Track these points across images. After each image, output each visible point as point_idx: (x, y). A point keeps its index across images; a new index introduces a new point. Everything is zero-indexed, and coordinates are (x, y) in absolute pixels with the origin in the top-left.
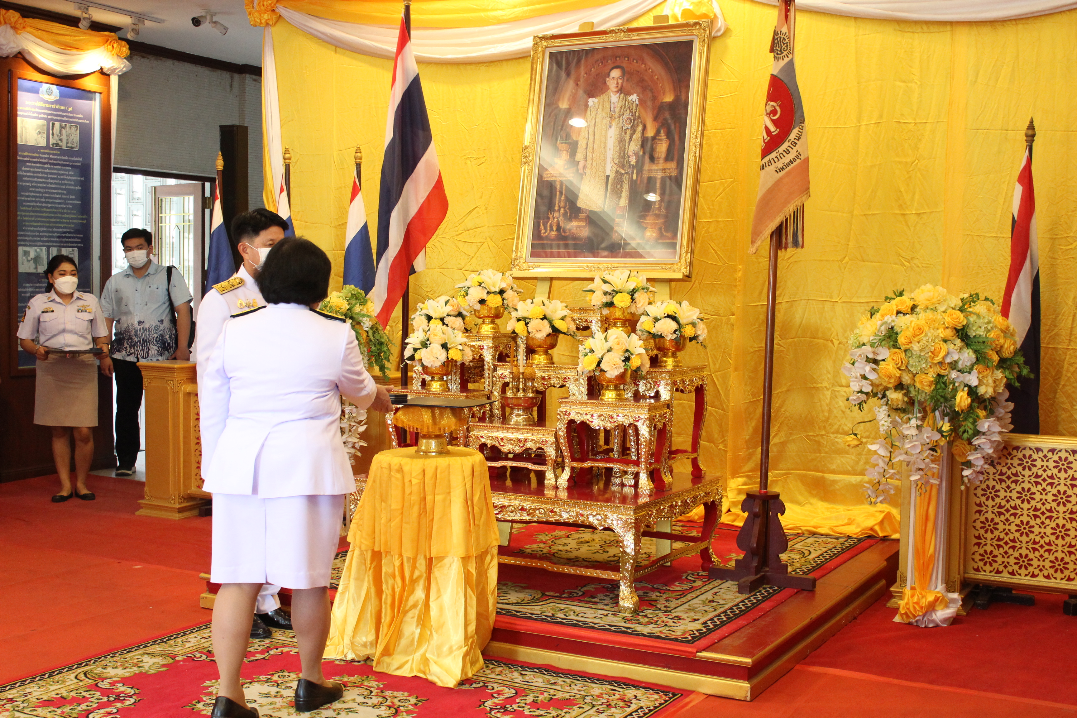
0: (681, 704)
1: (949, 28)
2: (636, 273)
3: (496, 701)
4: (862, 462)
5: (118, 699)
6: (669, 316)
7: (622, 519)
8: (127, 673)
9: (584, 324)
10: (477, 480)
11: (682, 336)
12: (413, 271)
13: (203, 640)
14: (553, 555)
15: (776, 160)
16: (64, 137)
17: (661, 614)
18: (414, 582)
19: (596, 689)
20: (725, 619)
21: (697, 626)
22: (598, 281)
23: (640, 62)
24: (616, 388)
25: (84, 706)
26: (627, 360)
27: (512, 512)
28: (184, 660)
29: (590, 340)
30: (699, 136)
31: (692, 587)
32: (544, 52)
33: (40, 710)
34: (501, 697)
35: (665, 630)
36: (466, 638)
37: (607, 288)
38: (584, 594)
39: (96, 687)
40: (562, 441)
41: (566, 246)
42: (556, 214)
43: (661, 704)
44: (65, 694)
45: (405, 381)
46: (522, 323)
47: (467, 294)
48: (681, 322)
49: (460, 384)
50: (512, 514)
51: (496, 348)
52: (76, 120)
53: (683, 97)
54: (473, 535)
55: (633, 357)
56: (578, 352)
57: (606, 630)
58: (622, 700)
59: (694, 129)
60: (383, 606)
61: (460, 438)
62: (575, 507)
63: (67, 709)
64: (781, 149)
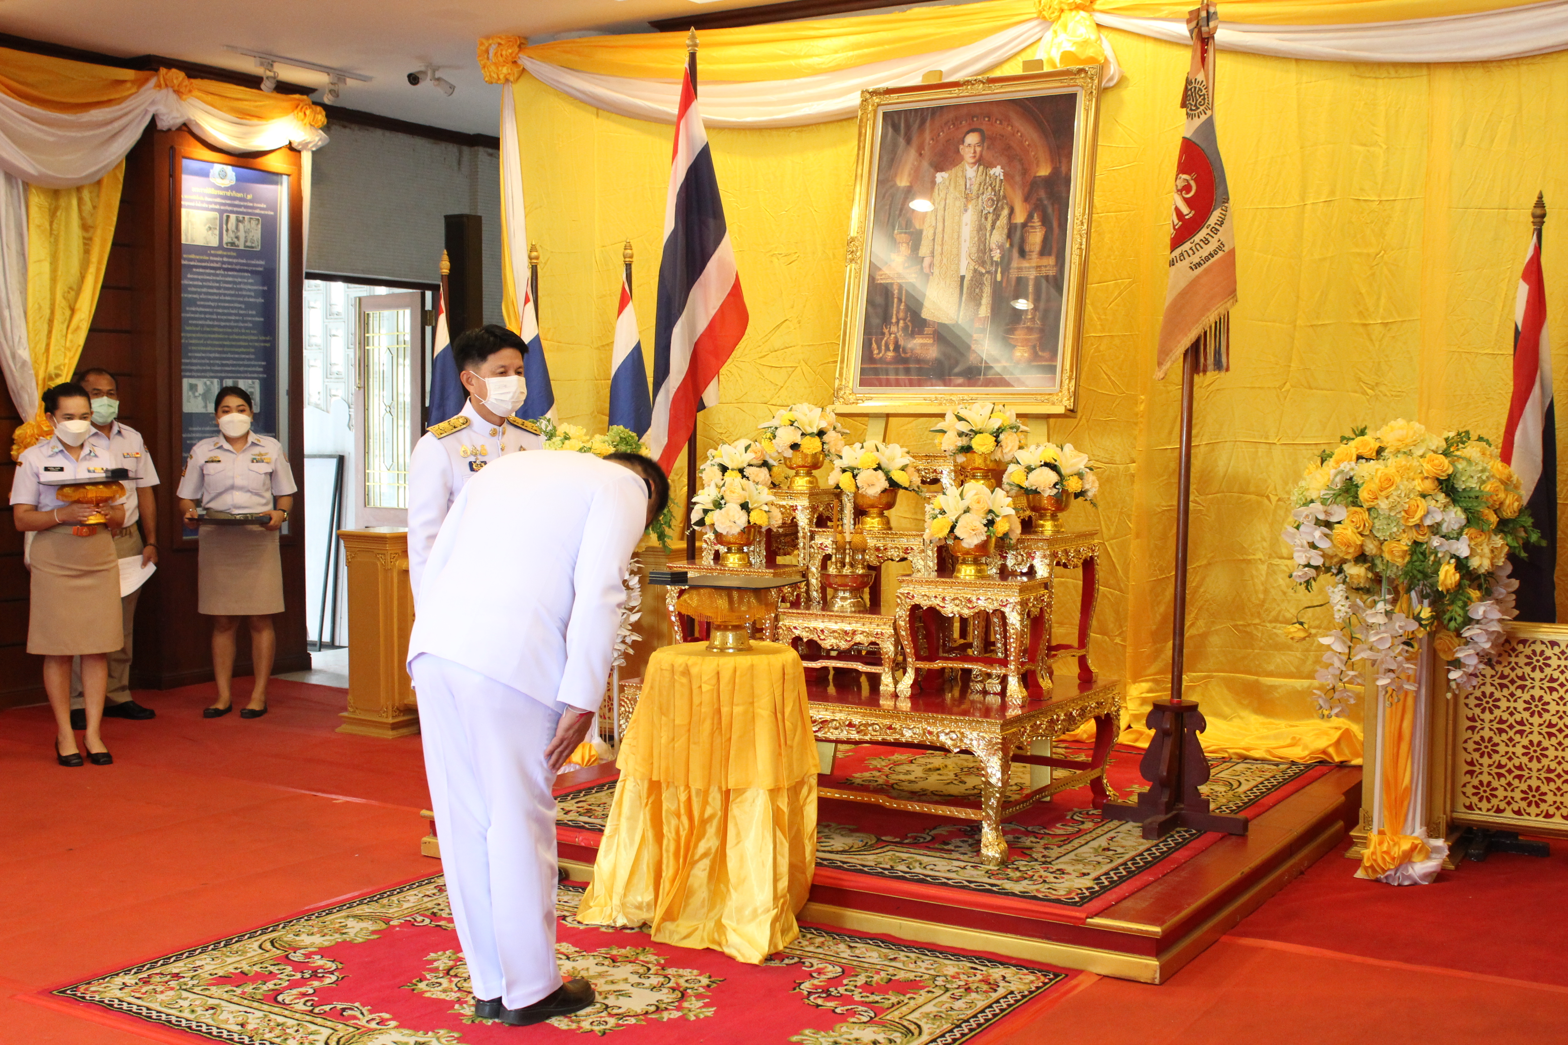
1: (1425, 71)
2: (1001, 407)
3: (816, 982)
4: (1309, 662)
5: (315, 975)
6: (1046, 464)
7: (984, 738)
8: (326, 942)
9: (932, 476)
10: (789, 687)
11: (1065, 491)
12: (702, 407)
13: (426, 899)
14: (892, 786)
15: (1190, 252)
16: (242, 234)
17: (1038, 867)
18: (704, 822)
19: (951, 967)
20: (1124, 873)
21: (1087, 882)
22: (950, 418)
23: (1005, 123)
24: (976, 562)
25: (270, 985)
26: (990, 523)
27: (836, 728)
28: (401, 926)
29: (940, 497)
30: (1086, 221)
31: (1080, 830)
32: (875, 112)
33: (214, 989)
34: (823, 978)
35: (1043, 888)
36: (776, 898)
37: (963, 427)
38: (934, 839)
39: (286, 960)
40: (903, 633)
41: (907, 371)
42: (894, 329)
43: (1038, 988)
44: (246, 968)
45: (692, 553)
46: (849, 474)
47: (774, 437)
48: (1063, 472)
49: (766, 557)
50: (836, 732)
51: (814, 509)
52: (258, 211)
53: (1064, 169)
54: (784, 760)
55: (998, 519)
56: (924, 513)
57: (964, 887)
58: (986, 981)
59: (1079, 211)
60: (665, 855)
61: (766, 629)
62: (921, 722)
63: (249, 988)
64: (1197, 238)
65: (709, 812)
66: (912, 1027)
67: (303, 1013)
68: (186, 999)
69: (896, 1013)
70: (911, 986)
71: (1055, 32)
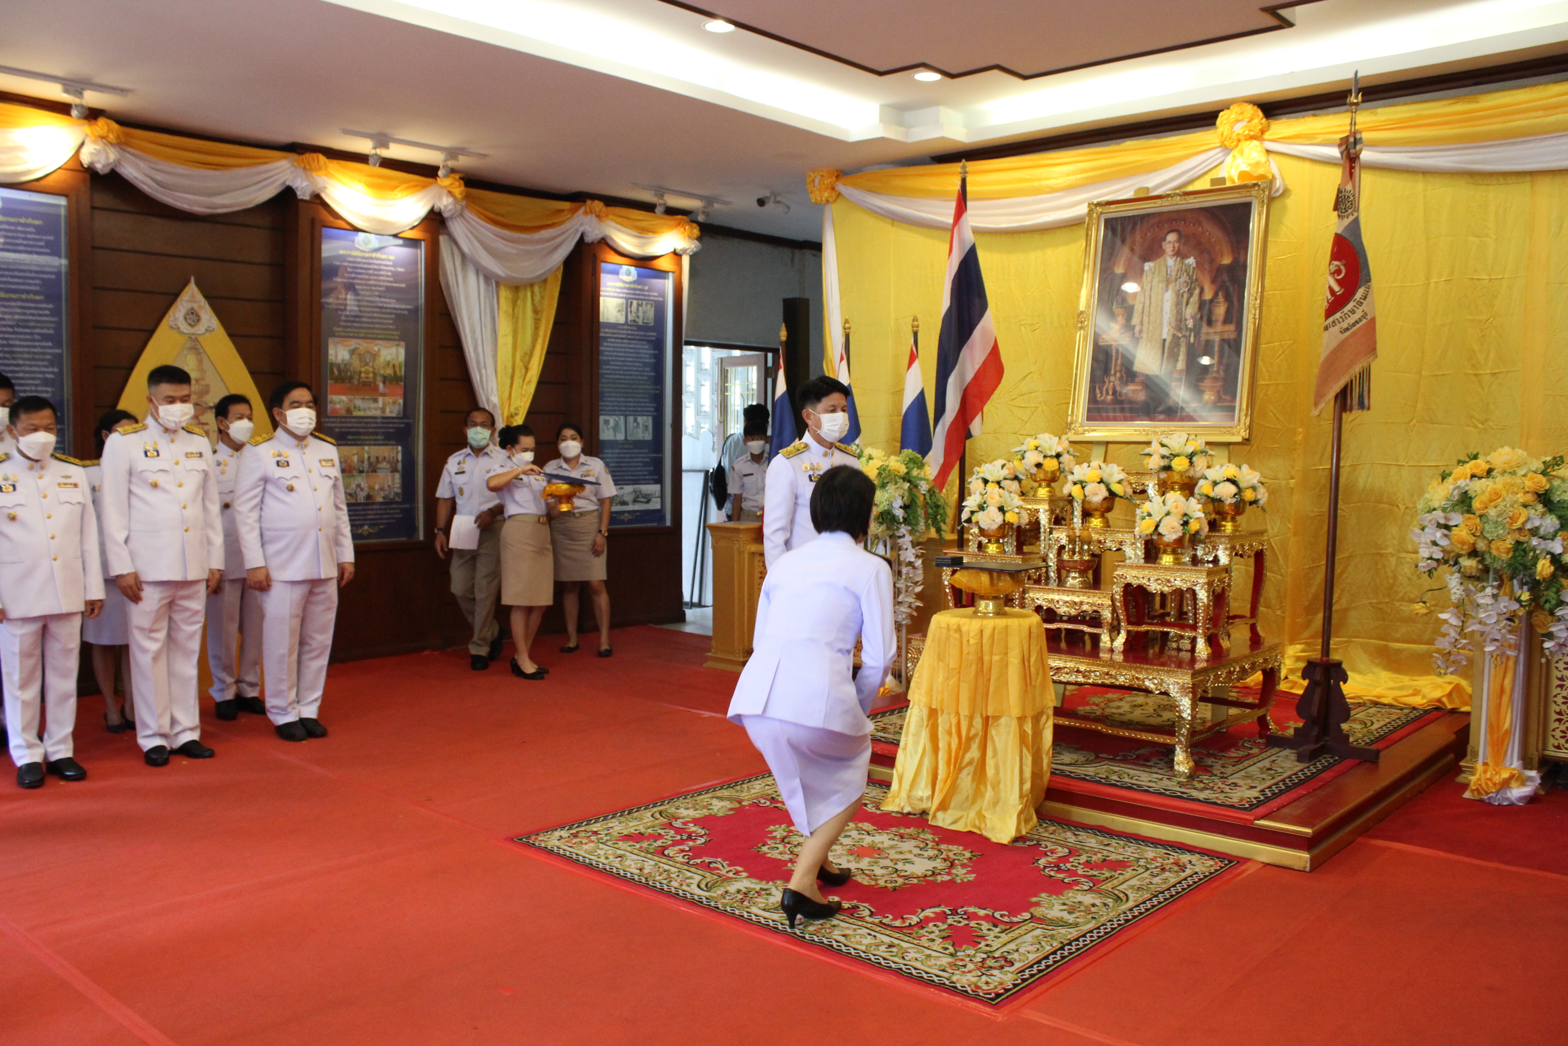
0: (1239, 870)
1: (1528, 178)
2: (1193, 437)
3: (1049, 859)
4: (1430, 632)
5: (690, 838)
6: (1228, 480)
7: (1178, 683)
8: (698, 814)
9: (1141, 488)
10: (1034, 642)
11: (1242, 500)
12: (969, 435)
13: (767, 787)
14: (1107, 717)
15: (1341, 320)
16: (641, 314)
17: (1217, 781)
18: (970, 739)
19: (1150, 852)
20: (1283, 787)
21: (1254, 793)
22: (1155, 446)
23: (1197, 226)
24: (1174, 552)
25: (659, 843)
26: (1185, 524)
27: (1067, 674)
28: (750, 805)
29: (1148, 503)
30: (1258, 298)
31: (1249, 754)
32: (1099, 218)
33: (621, 843)
34: (1055, 856)
35: (1221, 796)
36: (1021, 796)
37: (1165, 451)
38: (1138, 757)
39: (670, 826)
40: (1118, 604)
41: (1122, 410)
42: (1112, 378)
43: (1216, 870)
44: (643, 830)
45: (961, 543)
46: (1078, 486)
47: (1023, 458)
48: (1242, 485)
49: (1017, 546)
50: (1067, 676)
51: (1052, 511)
52: (652, 298)
53: (1242, 260)
54: (1029, 696)
55: (1191, 521)
56: (1134, 515)
57: (1161, 794)
58: (1176, 863)
59: (1253, 290)
60: (940, 764)
61: (1016, 599)
62: (1130, 671)
63: (645, 844)
64: (1346, 309)
65: (973, 732)
66: (1121, 895)
67: (682, 863)
68: (602, 849)
69: (1109, 884)
70: (1120, 865)
71: (1234, 157)
